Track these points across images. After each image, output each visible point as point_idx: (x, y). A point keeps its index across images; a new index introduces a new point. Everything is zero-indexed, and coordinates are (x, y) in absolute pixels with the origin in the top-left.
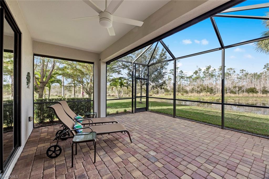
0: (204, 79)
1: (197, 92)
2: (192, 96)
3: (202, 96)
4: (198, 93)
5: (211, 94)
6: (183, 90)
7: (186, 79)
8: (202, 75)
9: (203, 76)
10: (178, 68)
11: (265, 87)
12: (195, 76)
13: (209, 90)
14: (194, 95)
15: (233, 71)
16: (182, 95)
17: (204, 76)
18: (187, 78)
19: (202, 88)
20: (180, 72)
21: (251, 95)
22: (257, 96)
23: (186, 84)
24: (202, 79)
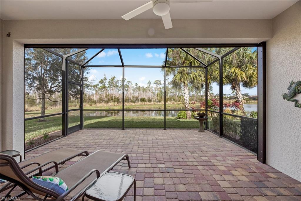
1: (106, 102)
3: (111, 106)
5: (118, 103)
7: (90, 87)
8: (107, 84)
12: (100, 85)
13: (116, 100)
14: (103, 106)
15: (131, 83)
16: (91, 105)
21: (143, 103)
22: (146, 104)
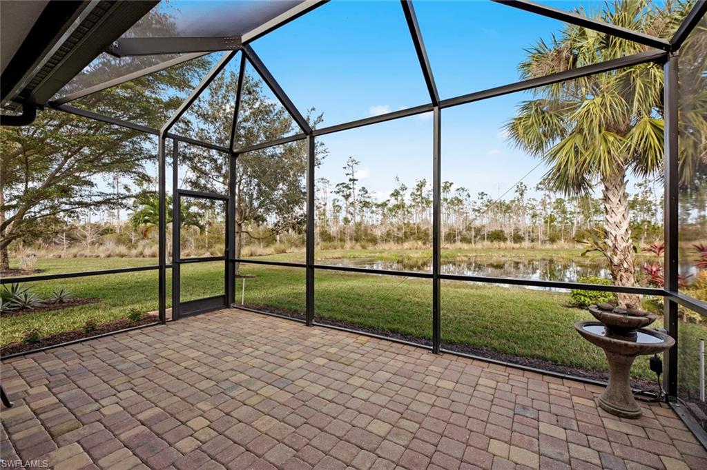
0: (412, 210)
1: (398, 240)
2: (385, 250)
4: (398, 243)
5: (424, 244)
6: (366, 235)
7: (374, 208)
8: (408, 200)
9: (410, 202)
10: (355, 180)
11: (517, 230)
12: (393, 202)
13: (421, 235)
14: (390, 249)
15: (466, 193)
16: (364, 247)
17: (413, 204)
18: (378, 206)
19: (408, 230)
20: (360, 191)
21: (496, 244)
22: (506, 248)
23: (375, 223)
24: (409, 210)
